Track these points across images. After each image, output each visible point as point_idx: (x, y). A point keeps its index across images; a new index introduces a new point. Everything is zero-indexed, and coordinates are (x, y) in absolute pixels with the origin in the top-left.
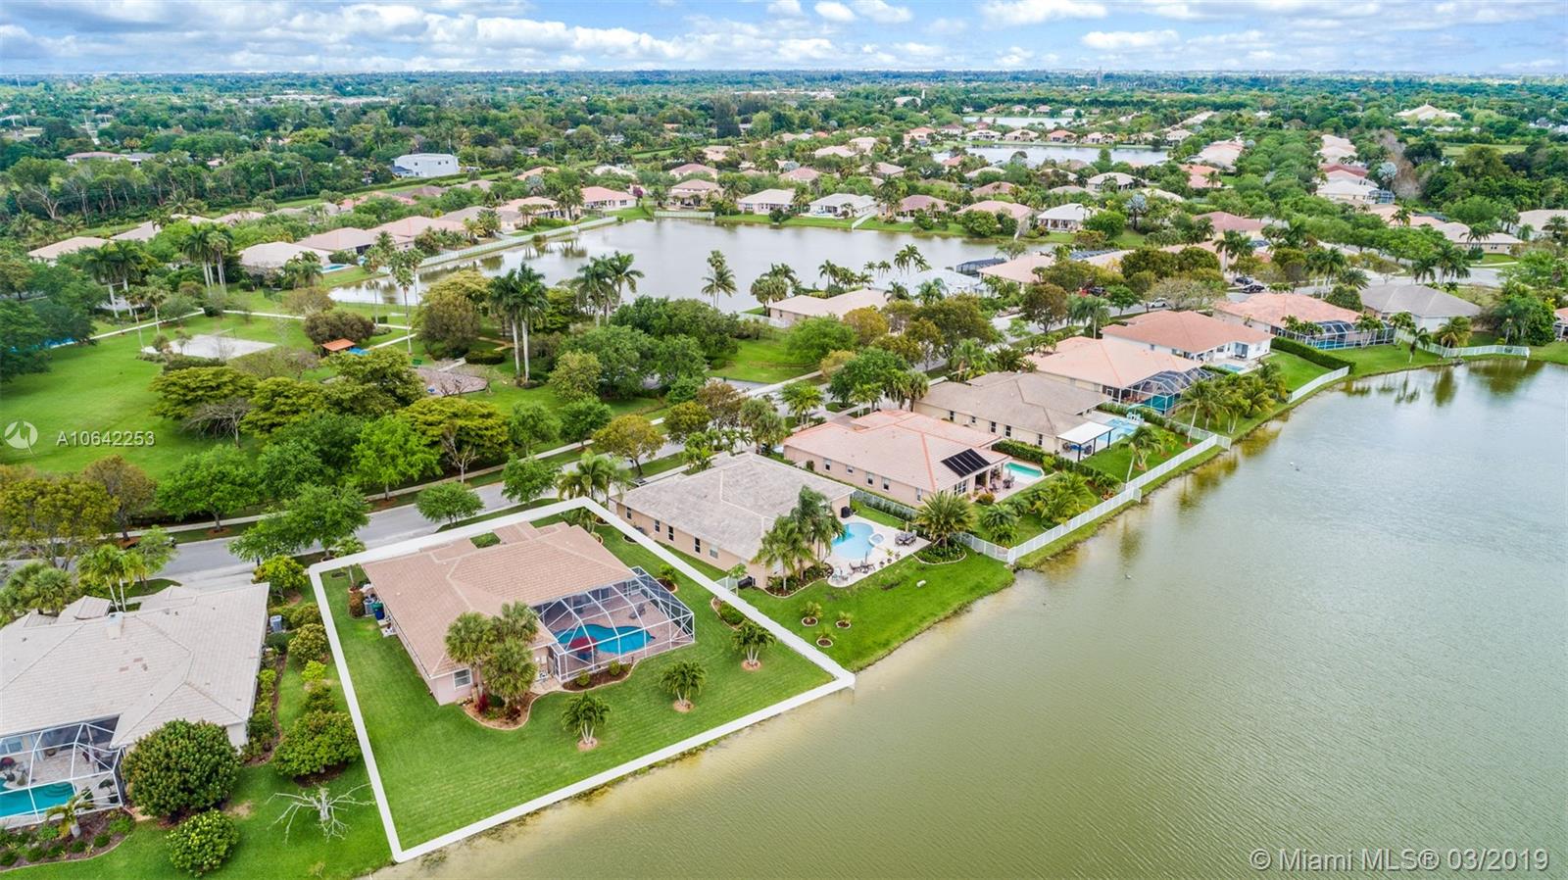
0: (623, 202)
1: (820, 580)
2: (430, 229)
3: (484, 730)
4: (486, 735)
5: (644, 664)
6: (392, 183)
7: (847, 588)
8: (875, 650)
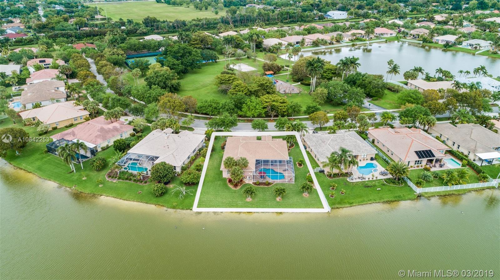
0: (391, 34)
1: (346, 177)
2: (318, 38)
3: (228, 187)
4: (228, 188)
5: (276, 185)
6: (324, 20)
7: (352, 183)
8: (346, 204)
